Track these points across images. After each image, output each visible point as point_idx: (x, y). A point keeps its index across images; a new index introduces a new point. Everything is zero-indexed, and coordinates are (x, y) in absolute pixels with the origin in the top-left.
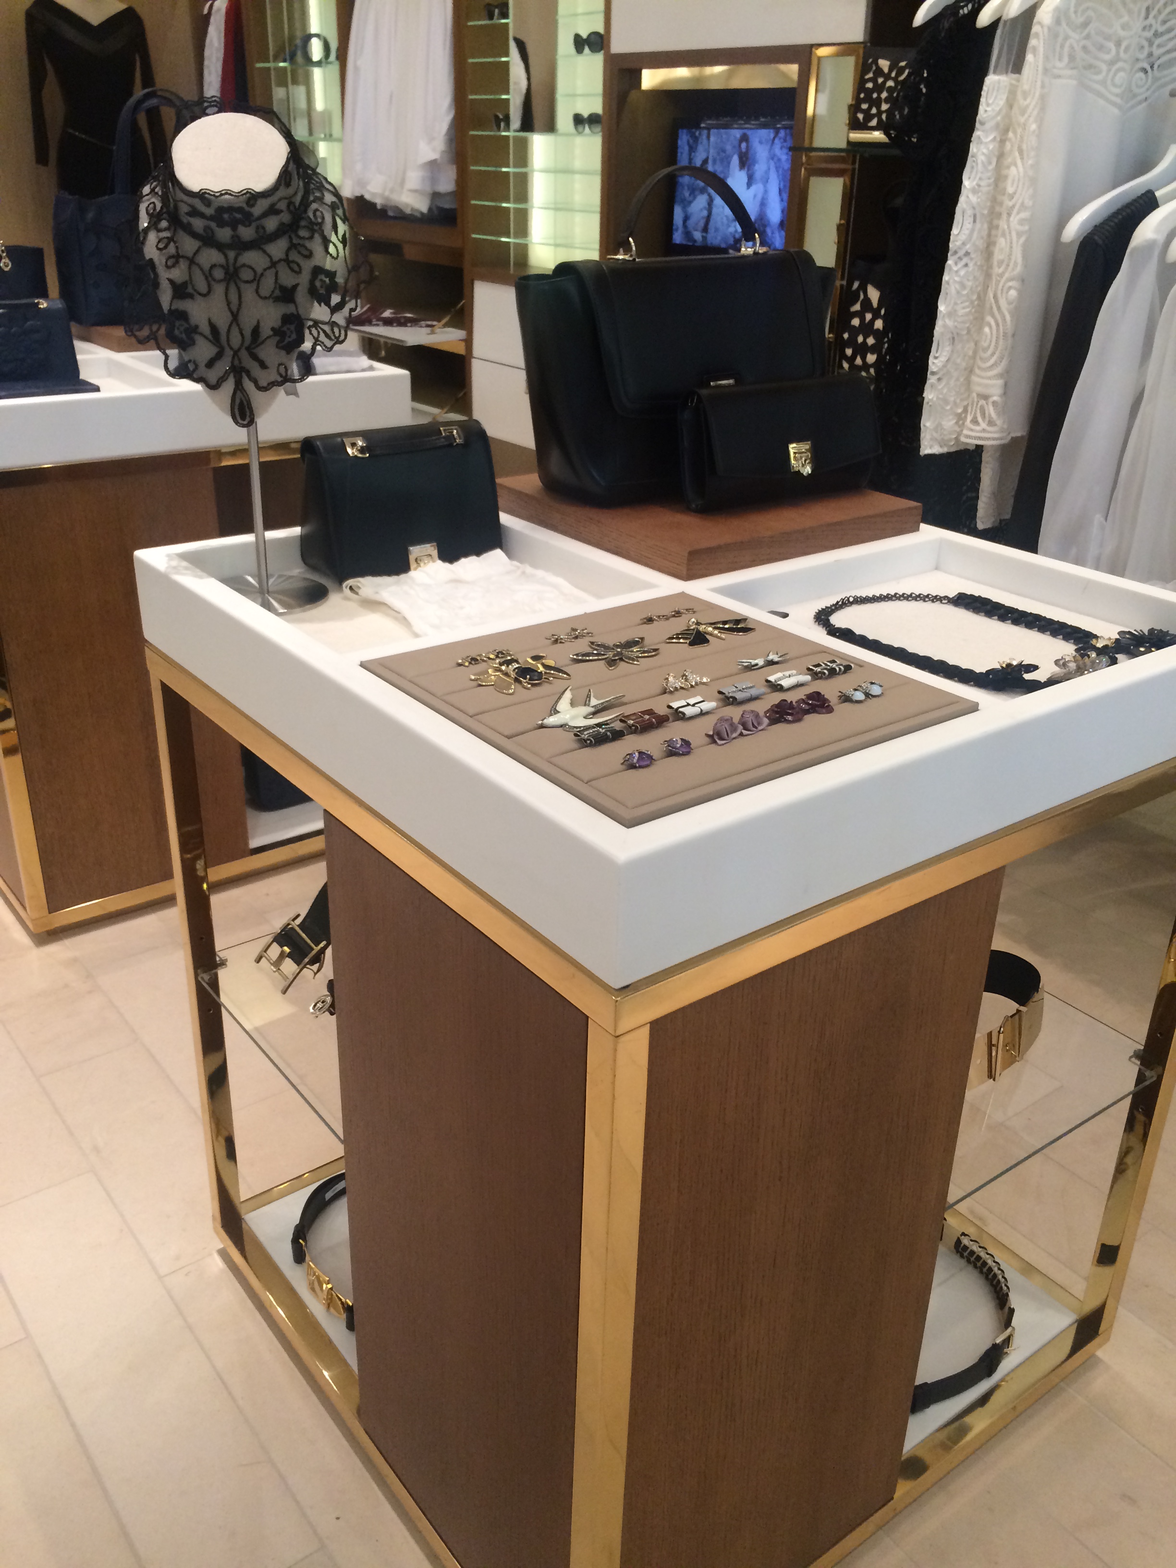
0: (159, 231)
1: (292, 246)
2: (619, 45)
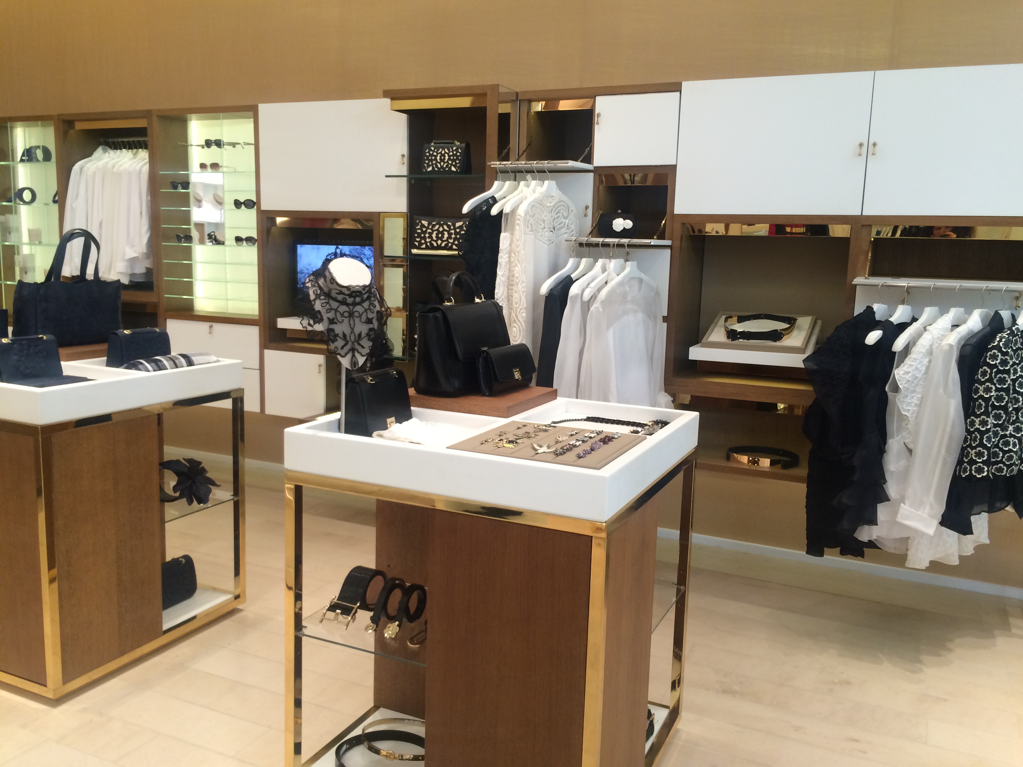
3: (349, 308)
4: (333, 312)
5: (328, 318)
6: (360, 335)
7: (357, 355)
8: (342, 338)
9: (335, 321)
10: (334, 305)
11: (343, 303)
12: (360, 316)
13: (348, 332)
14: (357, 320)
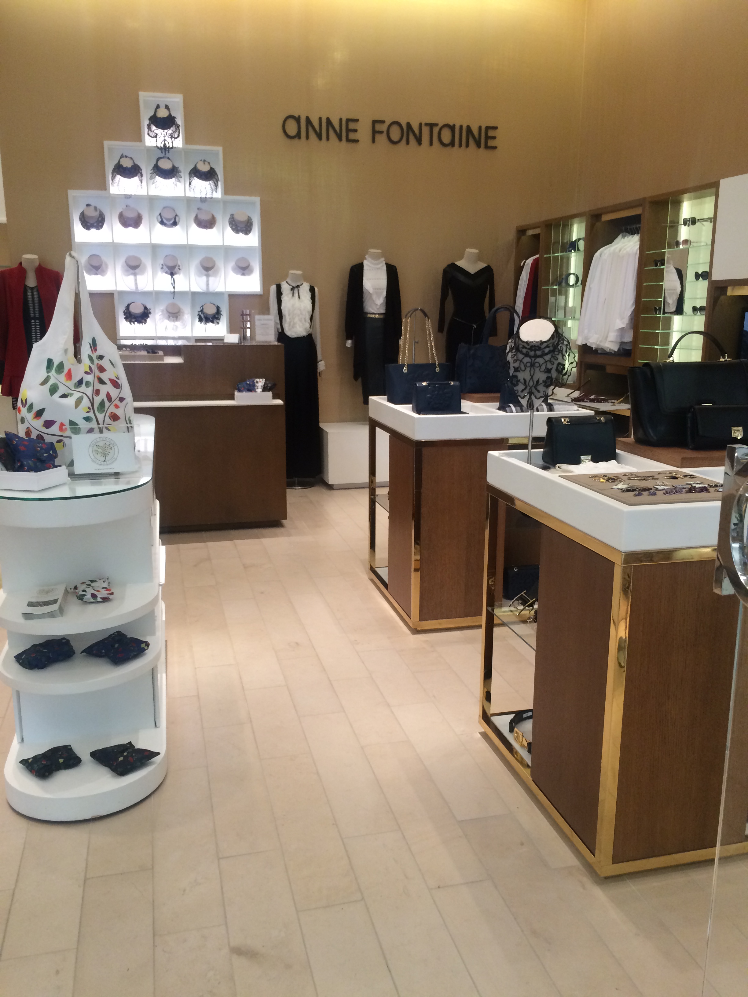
0: (512, 353)
1: (552, 356)
2: (715, 277)
3: (531, 360)
4: (518, 362)
5: (514, 367)
6: (538, 381)
7: (533, 397)
8: (523, 383)
9: (519, 369)
10: (521, 356)
11: (527, 355)
12: (540, 366)
13: (528, 378)
14: (537, 370)
